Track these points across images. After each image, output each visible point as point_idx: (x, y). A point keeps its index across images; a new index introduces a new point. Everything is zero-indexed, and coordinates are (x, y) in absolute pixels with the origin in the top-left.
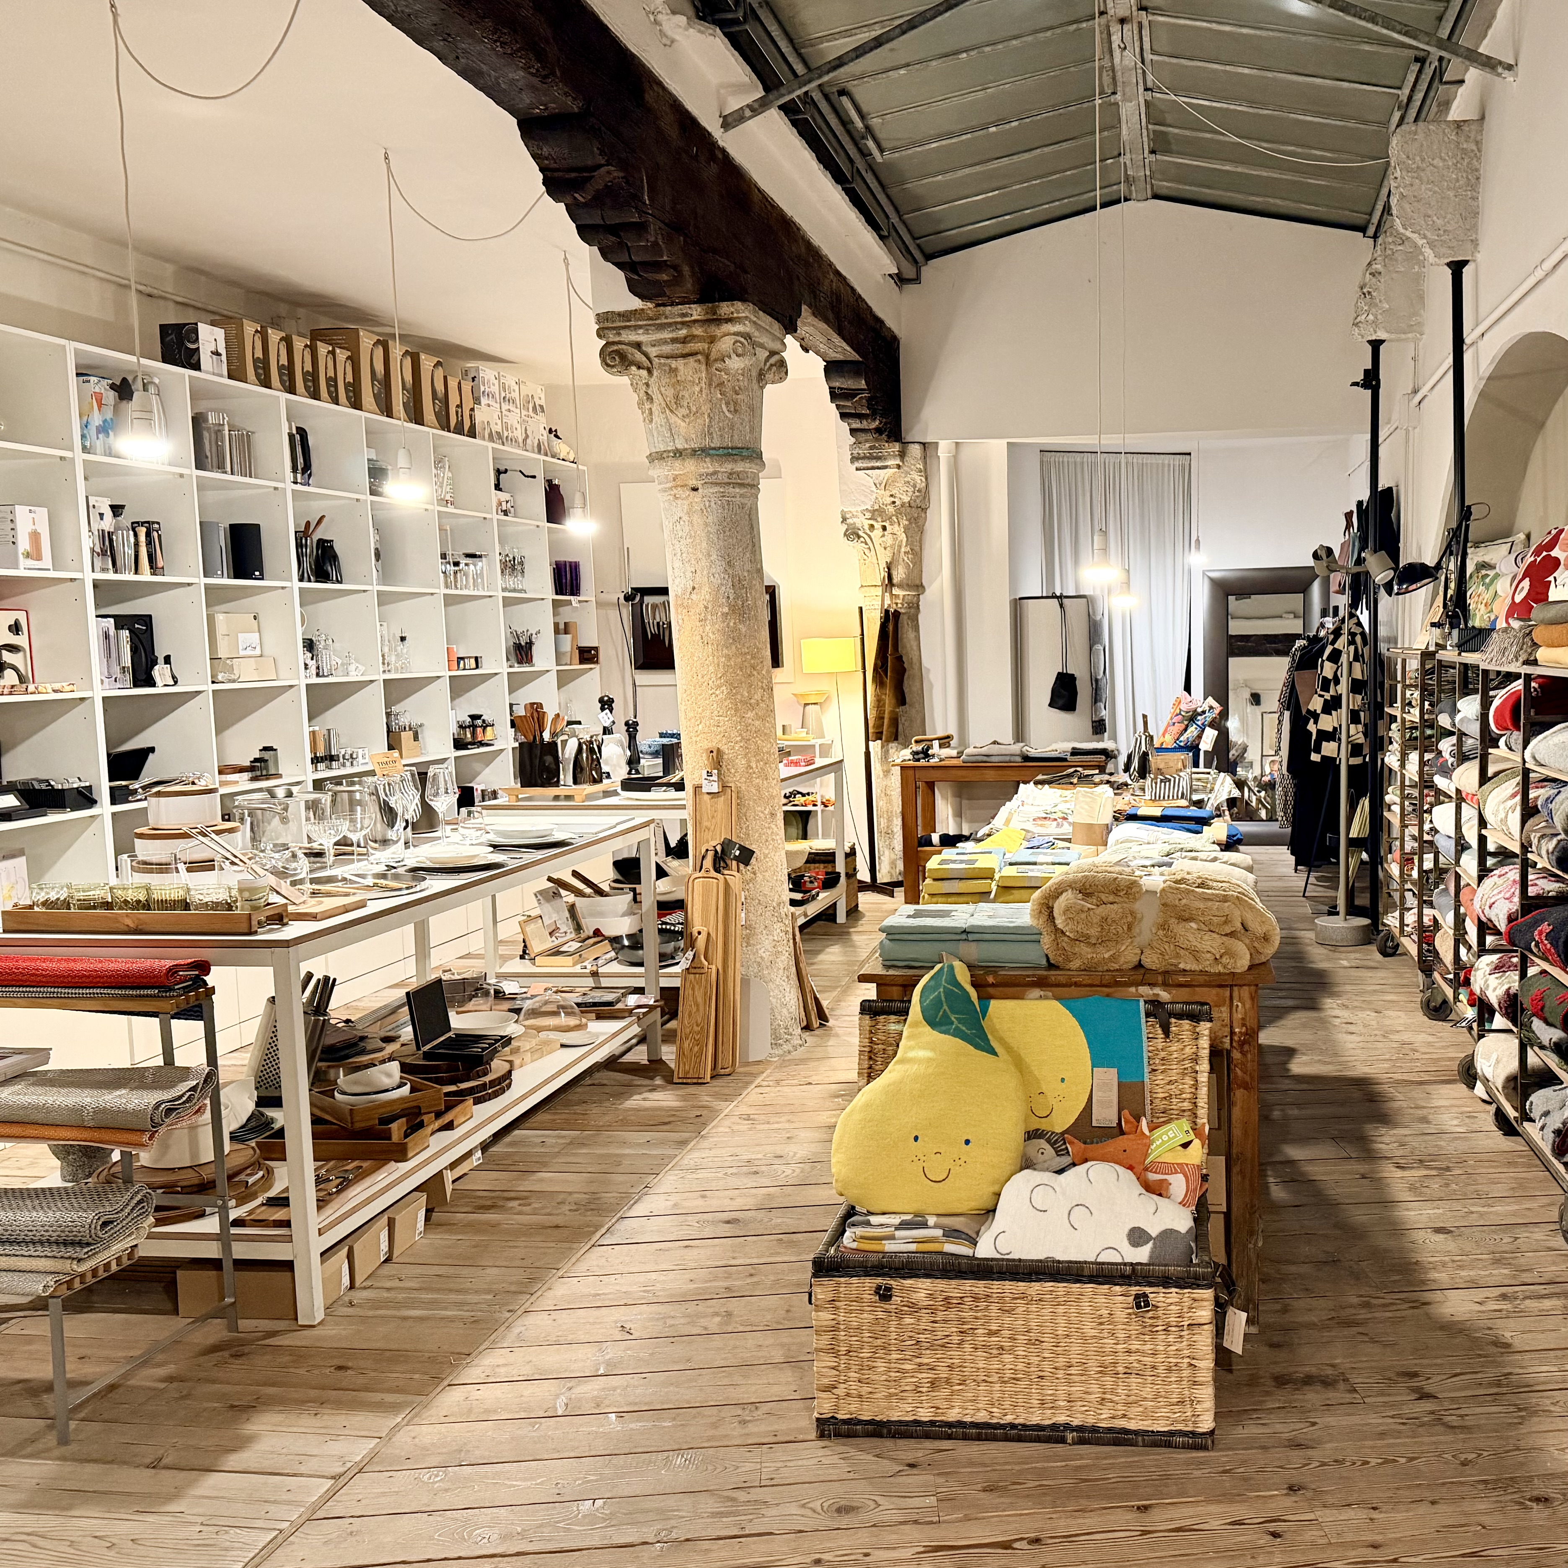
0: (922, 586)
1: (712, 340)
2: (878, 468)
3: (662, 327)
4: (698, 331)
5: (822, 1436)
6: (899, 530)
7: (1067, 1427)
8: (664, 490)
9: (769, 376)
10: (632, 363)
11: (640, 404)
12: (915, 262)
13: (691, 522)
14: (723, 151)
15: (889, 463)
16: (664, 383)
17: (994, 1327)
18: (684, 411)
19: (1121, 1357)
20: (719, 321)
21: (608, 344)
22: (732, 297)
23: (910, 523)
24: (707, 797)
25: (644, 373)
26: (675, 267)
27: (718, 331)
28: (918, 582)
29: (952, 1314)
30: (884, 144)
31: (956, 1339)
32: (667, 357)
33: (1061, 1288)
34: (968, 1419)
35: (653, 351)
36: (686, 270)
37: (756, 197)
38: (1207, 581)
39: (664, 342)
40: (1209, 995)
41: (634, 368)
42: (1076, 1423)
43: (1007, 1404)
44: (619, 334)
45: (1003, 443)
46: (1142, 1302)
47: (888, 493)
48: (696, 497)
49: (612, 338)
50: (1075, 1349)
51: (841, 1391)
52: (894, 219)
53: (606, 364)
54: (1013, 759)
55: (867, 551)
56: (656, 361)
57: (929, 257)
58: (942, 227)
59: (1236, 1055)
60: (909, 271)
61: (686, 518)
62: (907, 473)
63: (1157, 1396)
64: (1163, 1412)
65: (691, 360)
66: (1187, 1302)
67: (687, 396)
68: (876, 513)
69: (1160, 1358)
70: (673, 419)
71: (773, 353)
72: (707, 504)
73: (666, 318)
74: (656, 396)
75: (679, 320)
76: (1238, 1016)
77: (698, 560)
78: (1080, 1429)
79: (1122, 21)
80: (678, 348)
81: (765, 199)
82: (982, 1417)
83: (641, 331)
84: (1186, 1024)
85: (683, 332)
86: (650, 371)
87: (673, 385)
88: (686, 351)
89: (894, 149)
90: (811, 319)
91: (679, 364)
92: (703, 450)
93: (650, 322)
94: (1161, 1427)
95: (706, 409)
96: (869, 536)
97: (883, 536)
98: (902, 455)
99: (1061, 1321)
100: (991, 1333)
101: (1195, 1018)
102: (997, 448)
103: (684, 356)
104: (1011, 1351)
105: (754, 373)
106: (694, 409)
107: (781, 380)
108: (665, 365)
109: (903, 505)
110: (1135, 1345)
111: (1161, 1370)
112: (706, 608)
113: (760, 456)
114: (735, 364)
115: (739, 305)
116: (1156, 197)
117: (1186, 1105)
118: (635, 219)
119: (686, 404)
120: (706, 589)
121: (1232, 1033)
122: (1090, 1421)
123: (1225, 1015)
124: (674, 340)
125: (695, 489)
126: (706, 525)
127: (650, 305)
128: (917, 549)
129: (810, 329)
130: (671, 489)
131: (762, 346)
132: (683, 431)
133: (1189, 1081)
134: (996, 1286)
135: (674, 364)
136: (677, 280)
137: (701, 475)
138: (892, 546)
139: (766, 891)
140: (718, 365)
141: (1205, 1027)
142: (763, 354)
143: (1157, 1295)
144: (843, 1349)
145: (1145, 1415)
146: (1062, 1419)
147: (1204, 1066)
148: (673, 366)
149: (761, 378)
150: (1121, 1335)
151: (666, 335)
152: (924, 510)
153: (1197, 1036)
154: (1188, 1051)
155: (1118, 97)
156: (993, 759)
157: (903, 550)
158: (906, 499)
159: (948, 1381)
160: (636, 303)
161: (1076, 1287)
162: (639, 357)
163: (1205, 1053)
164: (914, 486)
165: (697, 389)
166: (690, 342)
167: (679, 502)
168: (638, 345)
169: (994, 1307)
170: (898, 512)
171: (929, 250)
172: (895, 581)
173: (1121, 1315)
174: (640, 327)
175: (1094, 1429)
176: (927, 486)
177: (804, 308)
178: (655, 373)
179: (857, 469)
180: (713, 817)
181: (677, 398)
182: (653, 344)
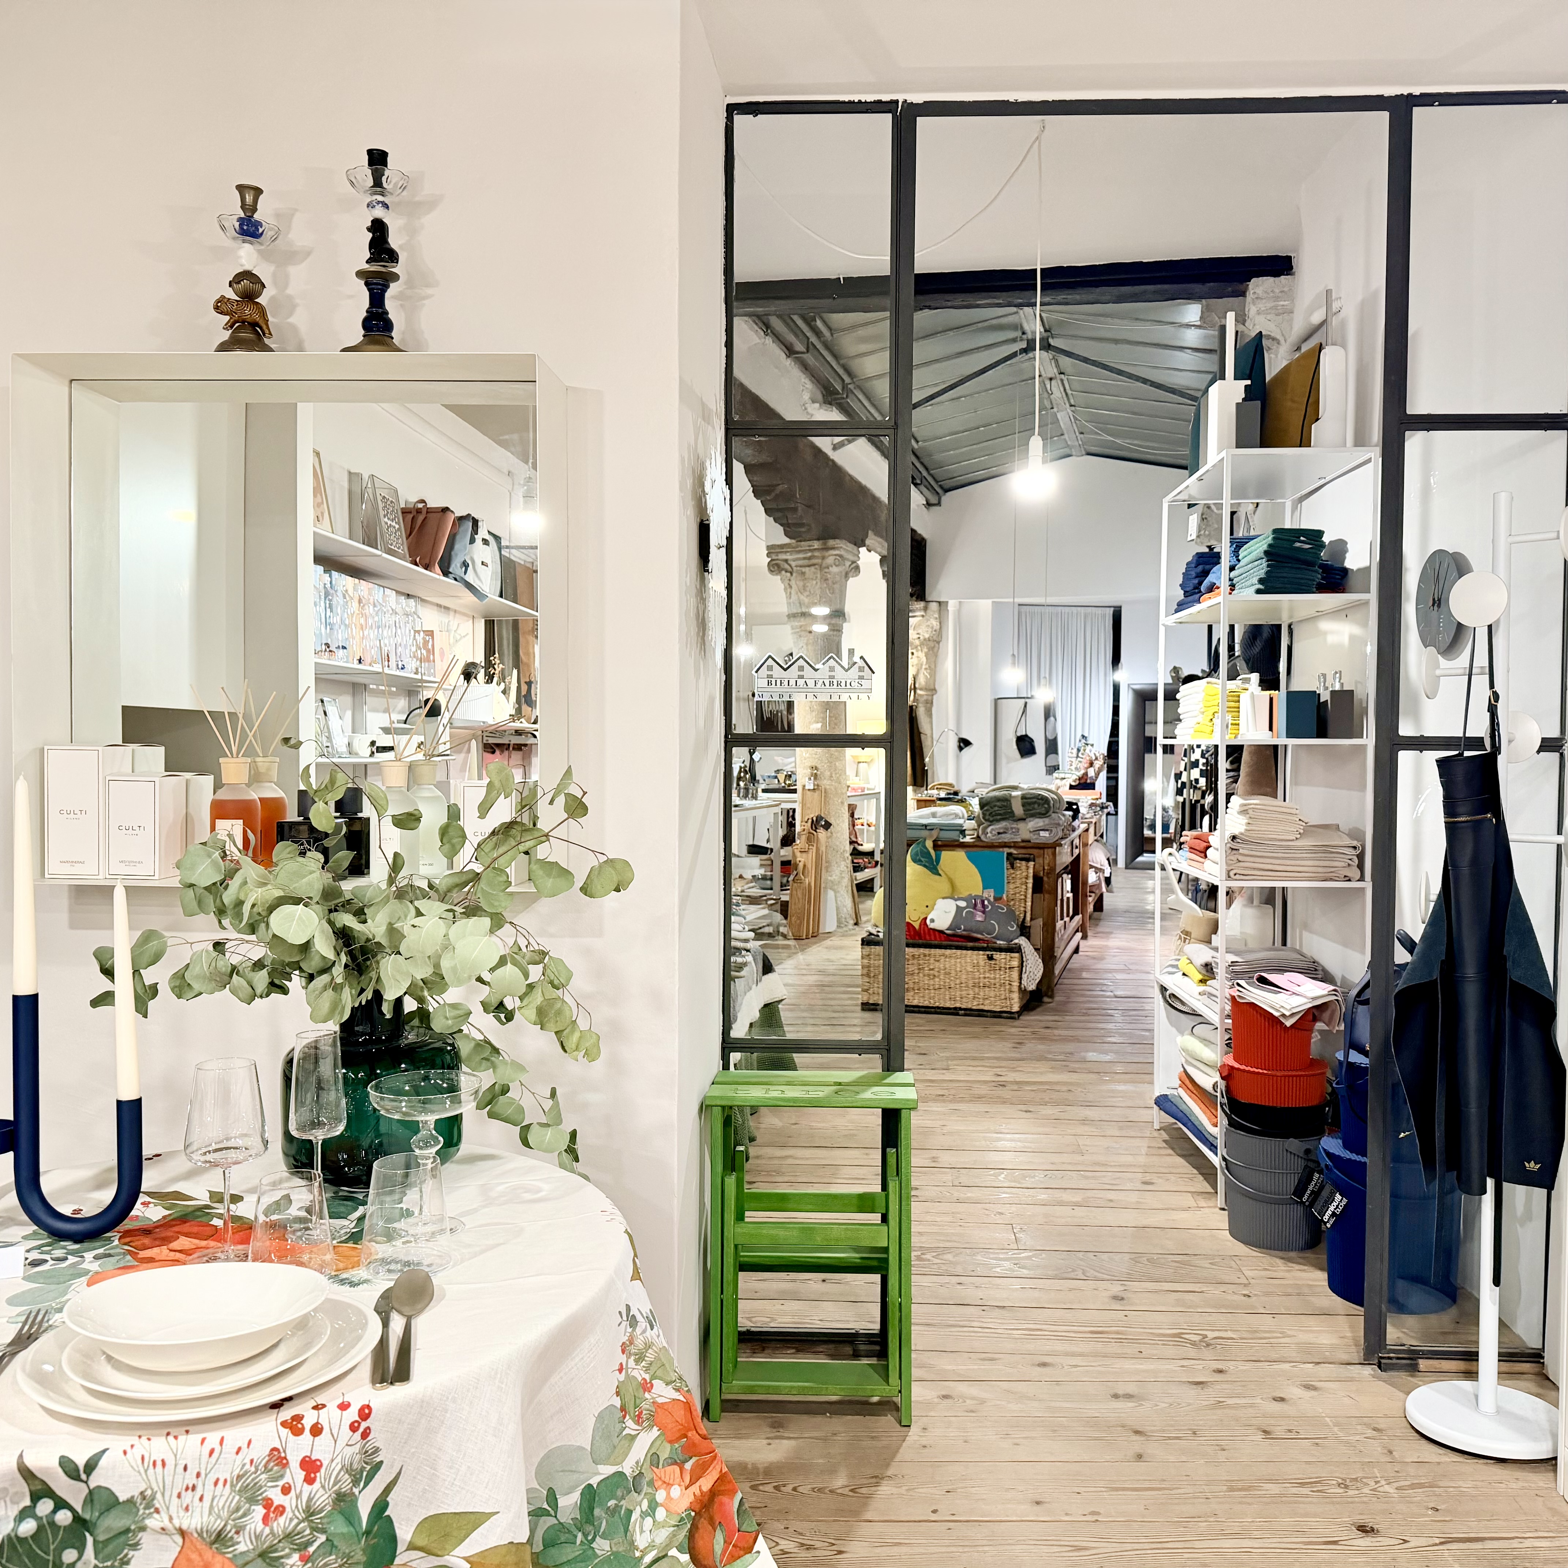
0: (935, 690)
1: (823, 558)
3: (800, 552)
4: (817, 554)
5: (863, 1010)
6: (921, 655)
7: (960, 1009)
8: (795, 633)
9: (851, 574)
10: (783, 569)
11: (785, 589)
12: (938, 493)
13: (807, 649)
14: (833, 461)
15: (917, 614)
16: (798, 579)
17: (932, 967)
18: (808, 593)
19: (982, 980)
20: (827, 549)
21: (772, 560)
22: (834, 537)
23: (929, 651)
24: (808, 791)
25: (788, 574)
26: (809, 525)
27: (827, 554)
28: (932, 687)
29: (915, 962)
30: (919, 439)
31: (916, 971)
32: (801, 567)
33: (959, 952)
34: (921, 1004)
35: (793, 564)
36: (813, 526)
37: (847, 478)
38: (1131, 692)
39: (800, 559)
40: (1035, 852)
41: (783, 572)
42: (963, 1007)
43: (936, 999)
44: (778, 555)
45: (989, 602)
46: (990, 958)
48: (811, 636)
49: (774, 557)
50: (964, 976)
51: (871, 991)
52: (925, 473)
53: (771, 571)
56: (795, 569)
57: (946, 491)
58: (955, 475)
59: (1045, 879)
60: (934, 500)
61: (805, 647)
62: (928, 620)
63: (995, 996)
64: (998, 1003)
65: (812, 568)
66: (1008, 958)
67: (809, 586)
69: (997, 980)
70: (802, 597)
71: (853, 562)
73: (801, 547)
74: (794, 586)
75: (808, 548)
76: (1046, 862)
78: (965, 1009)
79: (1051, 379)
80: (806, 562)
81: (852, 478)
82: (926, 1003)
83: (788, 554)
84: (1024, 863)
85: (809, 554)
86: (791, 574)
87: (803, 581)
88: (810, 564)
89: (924, 441)
90: (873, 537)
91: (807, 570)
93: (793, 550)
94: (998, 1009)
95: (818, 592)
98: (925, 609)
99: (958, 965)
100: (930, 970)
101: (1028, 860)
102: (985, 606)
103: (809, 566)
104: (939, 976)
105: (844, 574)
107: (857, 575)
108: (799, 570)
109: (925, 639)
110: (987, 975)
111: (997, 986)
113: (844, 615)
114: (834, 569)
115: (838, 541)
116: (1089, 454)
117: (1023, 897)
118: (793, 506)
119: (808, 589)
121: (1044, 869)
122: (969, 1006)
123: (1041, 862)
124: (804, 558)
125: (810, 632)
126: (815, 650)
127: (793, 541)
128: (933, 667)
129: (872, 542)
130: (798, 632)
131: (848, 560)
132: (806, 603)
133: (1024, 887)
134: (933, 951)
135: (804, 570)
136: (809, 530)
139: (838, 843)
140: (826, 570)
141: (1031, 864)
142: (848, 563)
143: (997, 956)
144: (872, 975)
145: (991, 1004)
146: (958, 1005)
147: (1030, 881)
149: (847, 576)
150: (982, 971)
151: (801, 556)
152: (938, 643)
153: (1028, 868)
154: (1024, 874)
155: (1055, 410)
157: (924, 667)
158: (927, 636)
159: (913, 989)
160: (787, 540)
161: (964, 952)
162: (787, 566)
163: (1031, 875)
164: (932, 628)
165: (814, 582)
166: (812, 559)
167: (802, 639)
168: (786, 561)
169: (932, 959)
170: (922, 644)
171: (946, 487)
173: (982, 963)
174: (788, 552)
175: (971, 1010)
176: (941, 628)
177: (870, 532)
178: (794, 574)
180: (812, 802)
181: (804, 587)
182: (794, 560)
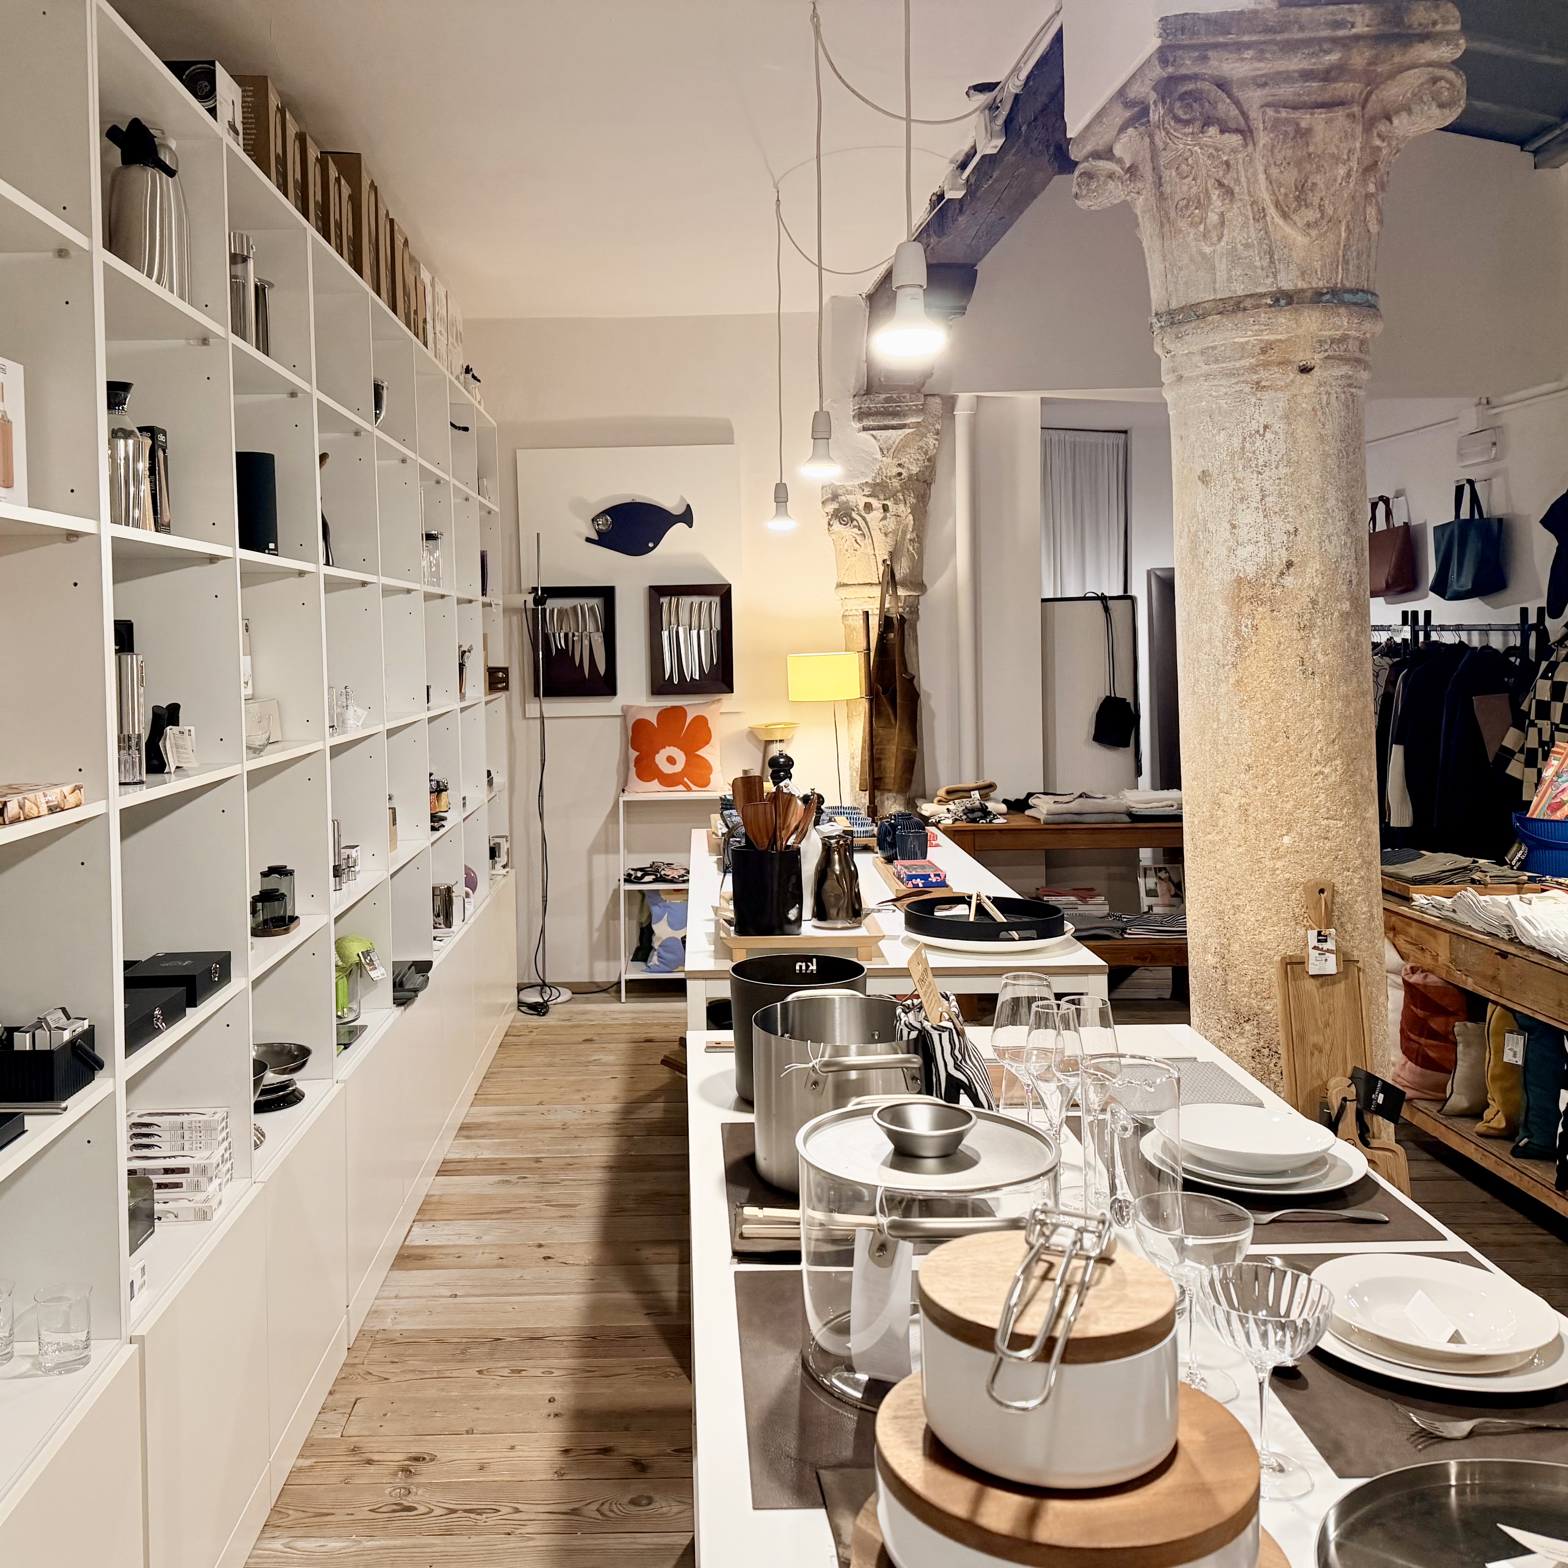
0: (923, 585)
1: (1381, 76)
2: (893, 428)
3: (1290, 47)
4: (1359, 58)
6: (904, 510)
8: (1237, 374)
10: (1212, 119)
13: (1292, 435)
15: (909, 421)
16: (1279, 157)
18: (1311, 215)
23: (918, 501)
24: (1310, 985)
25: (1234, 139)
28: (920, 580)
32: (1295, 108)
35: (1253, 98)
39: (1286, 77)
41: (1218, 129)
44: (1205, 59)
45: (1039, 397)
47: (895, 461)
48: (1307, 385)
54: (1117, 817)
55: (859, 539)
56: (1262, 115)
61: (1279, 426)
62: (924, 435)
65: (1340, 114)
67: (1321, 185)
68: (878, 488)
70: (1284, 230)
72: (1324, 398)
73: (1302, 28)
75: (1326, 33)
77: (1302, 509)
80: (1314, 90)
83: (1249, 54)
85: (1330, 59)
86: (1247, 136)
87: (1299, 164)
88: (1326, 97)
91: (1317, 120)
92: (1334, 292)
93: (1268, 37)
96: (864, 519)
97: (884, 518)
98: (924, 410)
102: (1029, 406)
103: (1326, 105)
106: (1330, 211)
108: (1287, 121)
109: (910, 477)
112: (1314, 602)
119: (1316, 201)
120: (1315, 565)
124: (1309, 75)
125: (1305, 370)
126: (1321, 438)
130: (1253, 369)
132: (1298, 255)
135: (1305, 119)
137: (1321, 342)
138: (895, 532)
140: (1382, 127)
148: (1303, 124)
151: (1296, 63)
152: (929, 485)
156: (1087, 818)
157: (908, 537)
158: (915, 469)
162: (1223, 107)
164: (926, 453)
165: (1342, 171)
166: (1335, 80)
167: (1267, 395)
168: (1231, 84)
170: (904, 488)
172: (898, 577)
174: (1248, 46)
176: (939, 453)
178: (1259, 139)
179: (865, 429)
180: (1327, 1025)
181: (1302, 191)
182: (1261, 82)
